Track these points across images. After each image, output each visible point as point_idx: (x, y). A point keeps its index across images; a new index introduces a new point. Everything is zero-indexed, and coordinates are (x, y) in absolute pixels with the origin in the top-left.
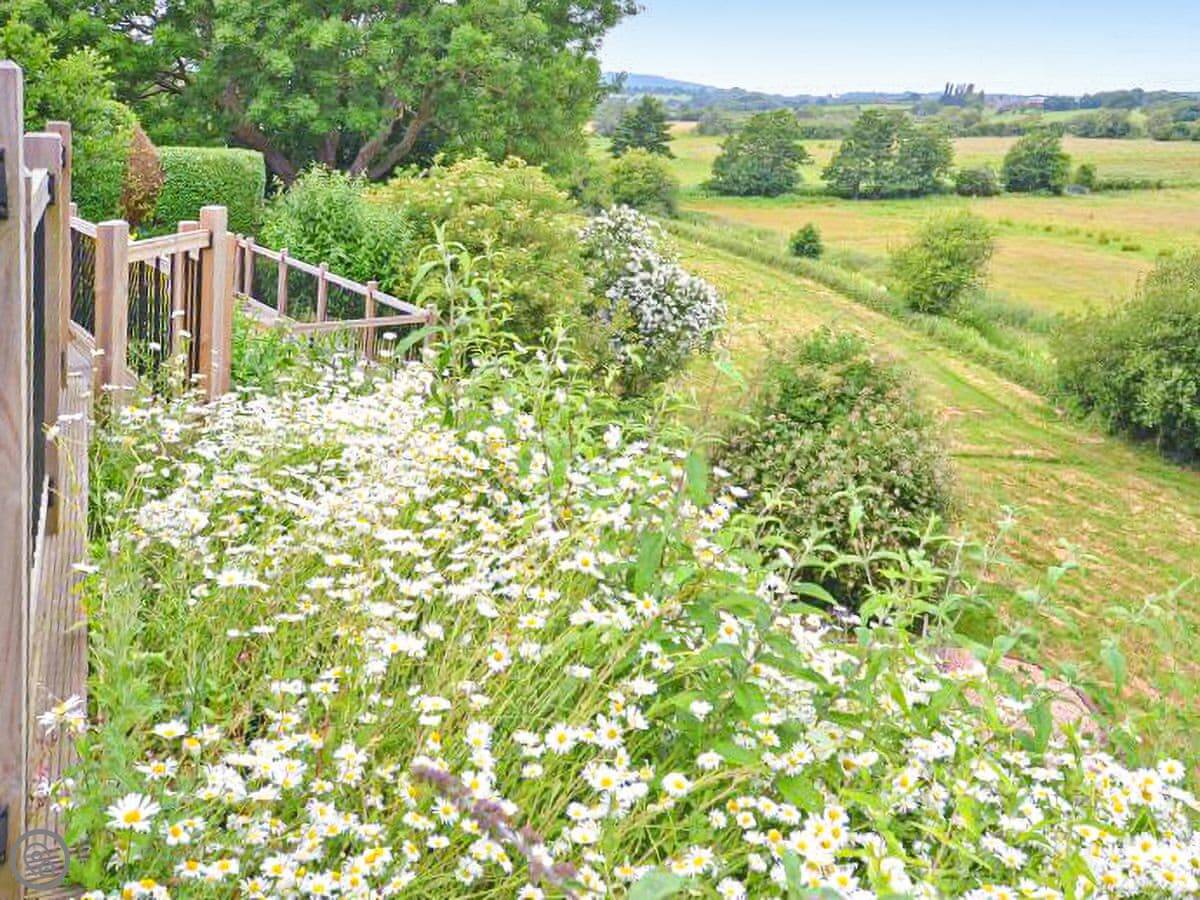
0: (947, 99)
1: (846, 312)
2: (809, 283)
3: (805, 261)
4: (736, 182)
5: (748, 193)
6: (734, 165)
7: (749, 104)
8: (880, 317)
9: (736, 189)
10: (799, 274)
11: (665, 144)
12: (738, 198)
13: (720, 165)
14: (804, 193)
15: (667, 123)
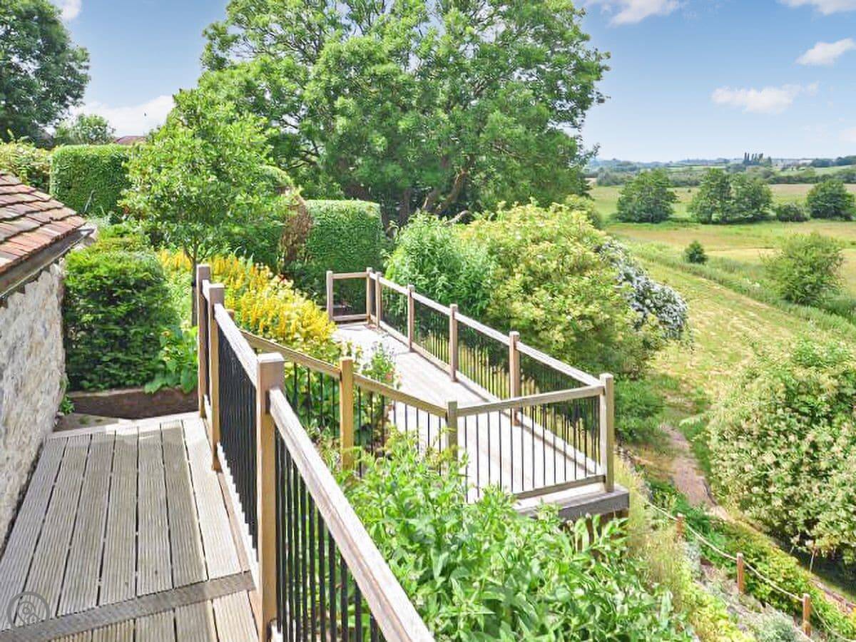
0: (747, 162)
1: (738, 302)
2: (704, 280)
3: (697, 265)
4: (633, 214)
5: (641, 221)
6: (629, 204)
7: (624, 168)
8: (764, 306)
9: (633, 218)
10: (695, 274)
11: (587, 192)
12: (635, 224)
13: (621, 205)
14: (677, 221)
15: (587, 179)
